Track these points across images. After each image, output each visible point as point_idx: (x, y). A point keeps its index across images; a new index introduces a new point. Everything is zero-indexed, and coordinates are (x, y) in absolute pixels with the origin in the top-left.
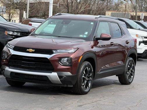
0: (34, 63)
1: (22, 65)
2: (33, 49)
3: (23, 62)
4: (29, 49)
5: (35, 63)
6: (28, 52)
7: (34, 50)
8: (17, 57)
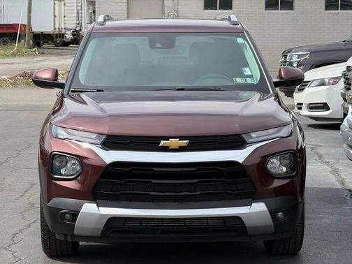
0: (196, 181)
1: (151, 193)
2: (181, 138)
3: (153, 181)
4: (167, 138)
5: (199, 182)
6: (166, 149)
7: (185, 143)
8: (132, 169)
